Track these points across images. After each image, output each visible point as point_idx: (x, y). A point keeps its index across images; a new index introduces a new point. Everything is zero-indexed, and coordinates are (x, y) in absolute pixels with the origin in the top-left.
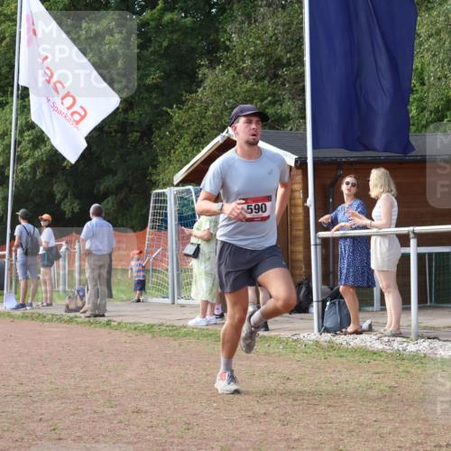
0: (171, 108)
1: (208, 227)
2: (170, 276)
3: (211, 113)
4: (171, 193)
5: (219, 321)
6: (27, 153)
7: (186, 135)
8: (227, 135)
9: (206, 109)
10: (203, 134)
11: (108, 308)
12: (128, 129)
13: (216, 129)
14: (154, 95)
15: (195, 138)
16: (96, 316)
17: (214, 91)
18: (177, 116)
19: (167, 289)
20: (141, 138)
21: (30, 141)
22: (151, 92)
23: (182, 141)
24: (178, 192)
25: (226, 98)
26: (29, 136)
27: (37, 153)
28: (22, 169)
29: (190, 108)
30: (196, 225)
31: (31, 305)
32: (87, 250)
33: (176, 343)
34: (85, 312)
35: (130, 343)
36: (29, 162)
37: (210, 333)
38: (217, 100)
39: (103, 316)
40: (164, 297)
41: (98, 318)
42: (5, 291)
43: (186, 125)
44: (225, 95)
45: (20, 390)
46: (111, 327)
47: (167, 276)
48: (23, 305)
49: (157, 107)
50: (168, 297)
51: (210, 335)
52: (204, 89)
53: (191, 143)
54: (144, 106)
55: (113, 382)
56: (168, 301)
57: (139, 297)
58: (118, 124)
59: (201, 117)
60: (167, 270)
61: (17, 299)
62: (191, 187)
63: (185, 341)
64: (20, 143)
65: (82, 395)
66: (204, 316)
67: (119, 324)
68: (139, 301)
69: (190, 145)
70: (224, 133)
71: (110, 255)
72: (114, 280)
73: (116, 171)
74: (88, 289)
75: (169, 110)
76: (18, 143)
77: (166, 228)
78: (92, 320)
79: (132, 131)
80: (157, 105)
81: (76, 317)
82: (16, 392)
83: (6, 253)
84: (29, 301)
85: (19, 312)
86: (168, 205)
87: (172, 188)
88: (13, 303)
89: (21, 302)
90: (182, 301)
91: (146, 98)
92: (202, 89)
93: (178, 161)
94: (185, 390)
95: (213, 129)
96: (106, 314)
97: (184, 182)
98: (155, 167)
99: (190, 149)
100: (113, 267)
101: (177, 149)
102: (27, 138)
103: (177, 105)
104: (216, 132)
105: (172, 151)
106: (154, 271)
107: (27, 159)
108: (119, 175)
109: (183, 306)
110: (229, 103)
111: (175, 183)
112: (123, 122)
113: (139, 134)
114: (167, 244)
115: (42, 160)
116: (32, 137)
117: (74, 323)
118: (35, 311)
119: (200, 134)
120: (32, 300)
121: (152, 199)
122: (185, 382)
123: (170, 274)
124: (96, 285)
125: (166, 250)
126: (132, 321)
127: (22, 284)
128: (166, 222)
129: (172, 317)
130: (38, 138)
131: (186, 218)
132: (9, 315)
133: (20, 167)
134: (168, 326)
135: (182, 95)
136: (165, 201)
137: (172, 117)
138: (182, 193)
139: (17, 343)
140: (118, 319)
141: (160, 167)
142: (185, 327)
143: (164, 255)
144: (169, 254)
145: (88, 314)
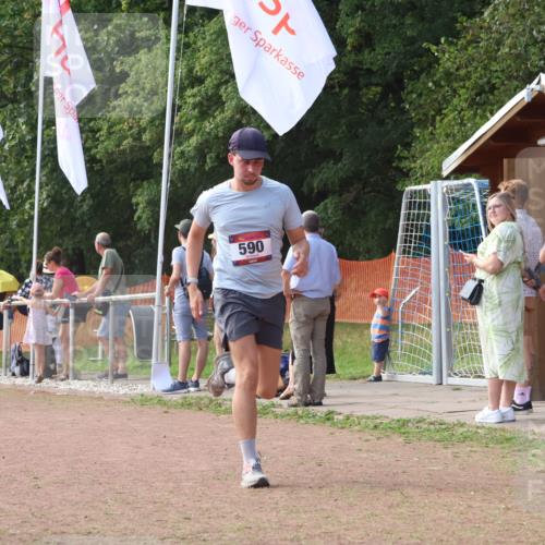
0: (437, 43)
1: (494, 250)
2: (435, 336)
3: (507, 50)
4: (436, 190)
5: (521, 415)
6: (189, 126)
7: (462, 91)
8: (538, 88)
9: (499, 43)
10: (493, 88)
11: (327, 391)
12: (362, 81)
13: (516, 78)
14: (409, 21)
15: (478, 94)
16: (307, 405)
17: (512, 11)
18: (448, 56)
19: (429, 358)
20: (384, 96)
21: (195, 106)
22: (403, 16)
23: (455, 101)
24: (451, 190)
25: (533, 23)
26: (194, 96)
27: (208, 126)
28: (182, 153)
29: (469, 43)
30: (480, 248)
31: (197, 384)
32: (293, 290)
33: (448, 453)
34: (287, 397)
35: (368, 451)
36: (194, 141)
37: (508, 435)
38: (518, 27)
39: (320, 404)
40: (425, 374)
41: (311, 408)
42: (153, 361)
43: (462, 72)
44: (533, 17)
45: (186, 528)
46: (334, 424)
47: (428, 335)
48: (183, 385)
49: (412, 41)
50: (430, 374)
51: (508, 440)
52: (495, 9)
53: (472, 103)
54: (391, 41)
55: (344, 520)
56: (432, 379)
57: (379, 372)
58: (345, 74)
59: (490, 58)
60: (429, 325)
61: (173, 374)
62: (472, 181)
63: (464, 449)
64: (180, 107)
65: (292, 540)
66: (496, 406)
67: (348, 418)
68: (378, 379)
69: (471, 106)
70: (533, 85)
71: (332, 299)
72: (337, 342)
73: (341, 154)
74: (294, 358)
75: (434, 48)
76: (176, 109)
77: (428, 252)
78: (300, 410)
79: (368, 85)
80: (413, 37)
81: (273, 405)
82: (179, 533)
83: (156, 294)
84: (194, 378)
85: (177, 397)
86: (432, 213)
87: (439, 182)
88: (168, 382)
89: (179, 379)
90: (456, 381)
91: (395, 26)
92: (491, 8)
93: (447, 136)
94: (469, 534)
95: (510, 78)
96: (324, 402)
97: (459, 171)
98: (407, 146)
99: (468, 114)
100: (336, 320)
101: (446, 115)
102: (191, 100)
103: (447, 36)
104: (516, 83)
105: (438, 118)
106: (406, 326)
107: (191, 134)
108: (345, 160)
109: (457, 388)
110: (539, 32)
111: (445, 174)
112: (355, 69)
113: (379, 89)
114: (429, 280)
115: (217, 137)
116: (198, 98)
117: (270, 415)
118: (202, 394)
119: (487, 89)
120: (199, 376)
121: (404, 201)
122: (470, 521)
123: (434, 332)
124: (307, 351)
125: (427, 290)
126: (369, 414)
127: (182, 347)
128: (428, 241)
129: (440, 407)
130: (209, 99)
131: (463, 234)
132: (161, 401)
133: (178, 149)
134: (431, 423)
135: (455, 20)
136: (426, 206)
137: (437, 60)
138: (457, 190)
139: (176, 449)
140: (346, 411)
141: (416, 146)
142: (462, 425)
143: (423, 299)
144: (433, 297)
145: (294, 400)
